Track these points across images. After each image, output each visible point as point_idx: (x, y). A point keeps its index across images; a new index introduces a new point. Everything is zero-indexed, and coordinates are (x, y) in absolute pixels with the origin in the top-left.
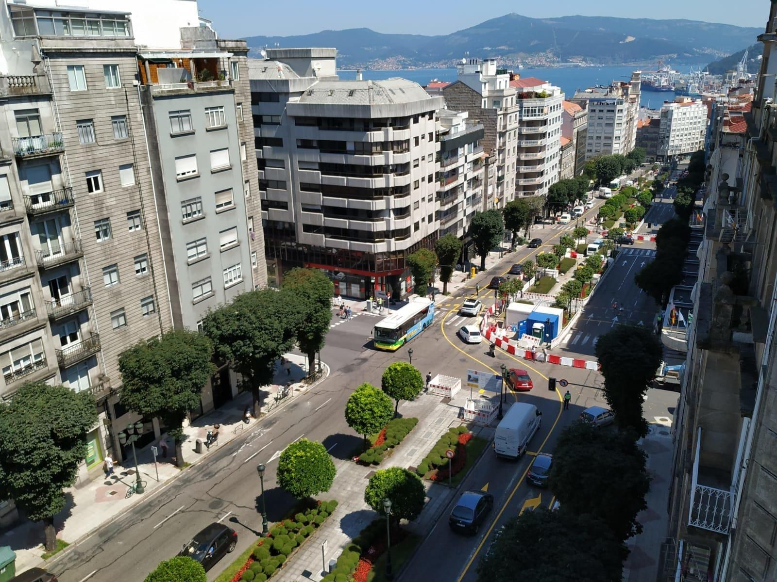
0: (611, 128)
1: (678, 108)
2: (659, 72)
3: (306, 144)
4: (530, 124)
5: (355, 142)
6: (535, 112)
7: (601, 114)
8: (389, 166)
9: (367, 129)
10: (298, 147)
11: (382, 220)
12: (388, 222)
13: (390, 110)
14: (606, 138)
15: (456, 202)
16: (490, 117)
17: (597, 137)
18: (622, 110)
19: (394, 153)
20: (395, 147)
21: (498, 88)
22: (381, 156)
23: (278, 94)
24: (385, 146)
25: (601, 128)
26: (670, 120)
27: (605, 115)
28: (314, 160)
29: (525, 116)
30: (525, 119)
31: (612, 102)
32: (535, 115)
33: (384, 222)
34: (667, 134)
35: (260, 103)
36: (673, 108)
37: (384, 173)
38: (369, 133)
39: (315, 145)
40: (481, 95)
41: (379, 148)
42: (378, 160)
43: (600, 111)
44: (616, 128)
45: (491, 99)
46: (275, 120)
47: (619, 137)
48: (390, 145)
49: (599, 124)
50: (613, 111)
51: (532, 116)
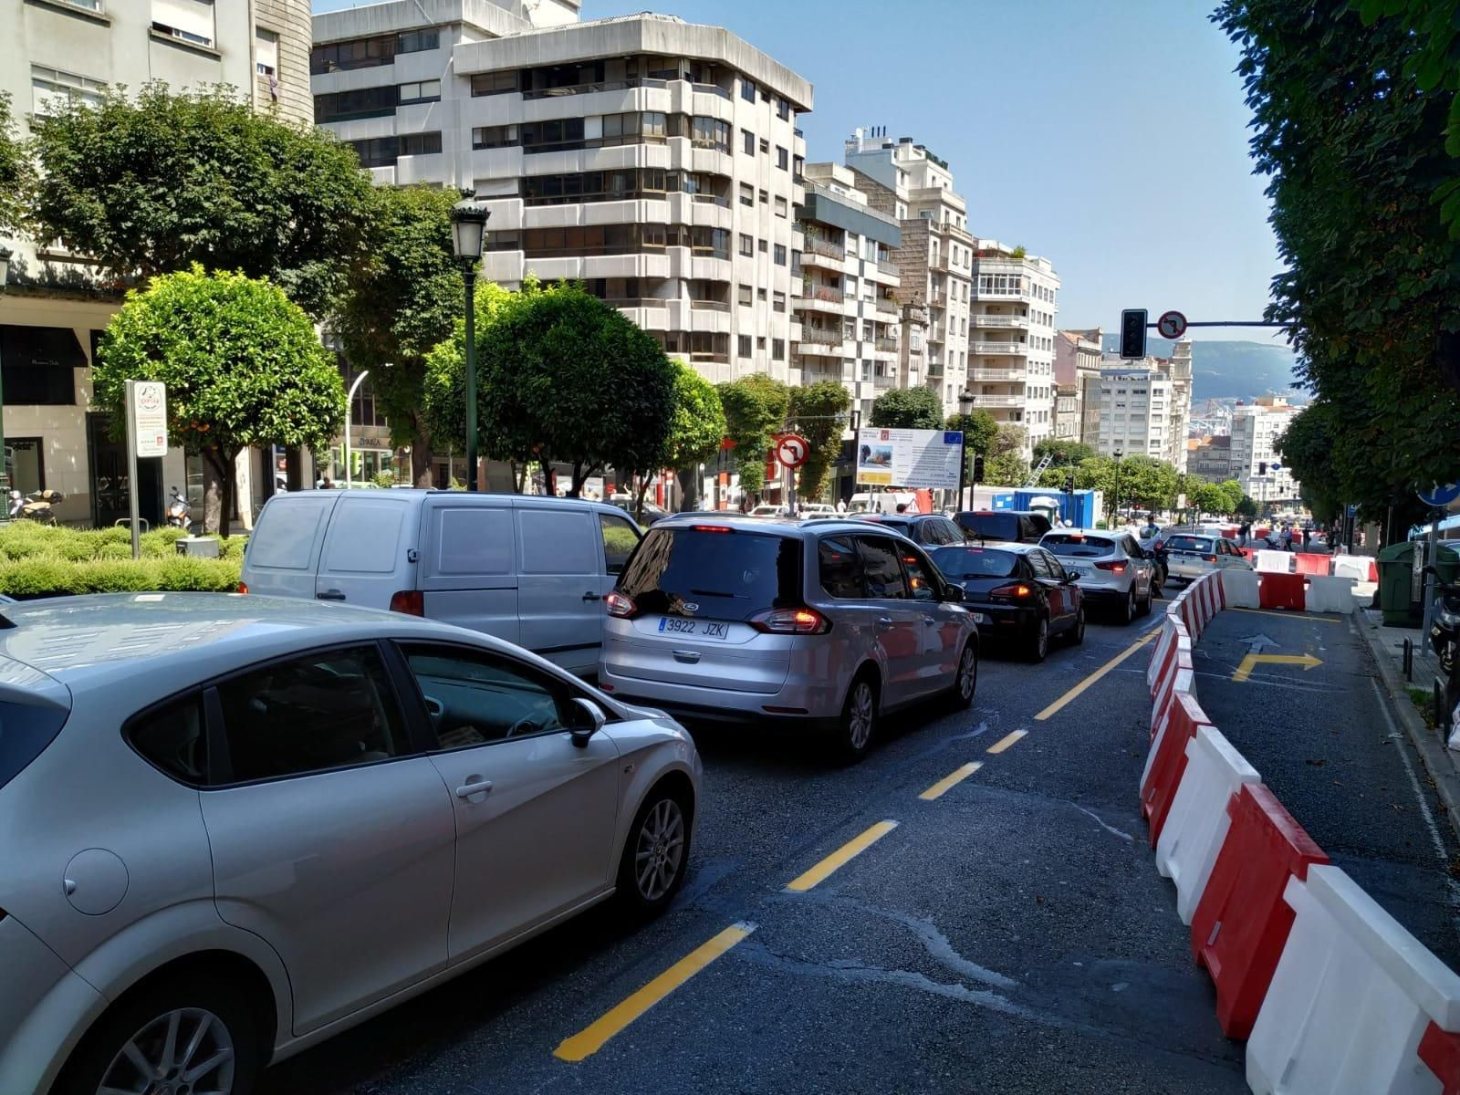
0: (1143, 424)
1: (1263, 414)
2: (1208, 417)
3: (492, 138)
4: (992, 308)
5: (604, 116)
6: (1003, 285)
7: (1122, 398)
8: (680, 171)
9: (633, 82)
10: (476, 147)
11: (663, 305)
12: (676, 309)
13: (687, 40)
14: (1133, 442)
15: (837, 352)
16: (914, 237)
17: (1116, 441)
18: (1161, 391)
19: (694, 144)
20: (697, 132)
21: (929, 184)
22: (663, 146)
23: (438, 28)
24: (674, 123)
25: (1123, 424)
26: (1251, 436)
27: (1129, 398)
28: (509, 174)
29: (982, 291)
30: (982, 297)
31: (1142, 376)
32: (1004, 292)
33: (665, 312)
34: (1246, 462)
35: (398, 58)
36: (1254, 414)
37: (668, 189)
38: (636, 89)
39: (513, 136)
40: (894, 193)
41: (659, 129)
42: (656, 156)
43: (1119, 392)
44: (1152, 423)
45: (915, 208)
46: (429, 91)
47: (1158, 442)
48: (684, 123)
49: (1119, 417)
50: (1143, 392)
51: (997, 292)
